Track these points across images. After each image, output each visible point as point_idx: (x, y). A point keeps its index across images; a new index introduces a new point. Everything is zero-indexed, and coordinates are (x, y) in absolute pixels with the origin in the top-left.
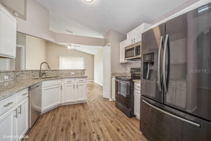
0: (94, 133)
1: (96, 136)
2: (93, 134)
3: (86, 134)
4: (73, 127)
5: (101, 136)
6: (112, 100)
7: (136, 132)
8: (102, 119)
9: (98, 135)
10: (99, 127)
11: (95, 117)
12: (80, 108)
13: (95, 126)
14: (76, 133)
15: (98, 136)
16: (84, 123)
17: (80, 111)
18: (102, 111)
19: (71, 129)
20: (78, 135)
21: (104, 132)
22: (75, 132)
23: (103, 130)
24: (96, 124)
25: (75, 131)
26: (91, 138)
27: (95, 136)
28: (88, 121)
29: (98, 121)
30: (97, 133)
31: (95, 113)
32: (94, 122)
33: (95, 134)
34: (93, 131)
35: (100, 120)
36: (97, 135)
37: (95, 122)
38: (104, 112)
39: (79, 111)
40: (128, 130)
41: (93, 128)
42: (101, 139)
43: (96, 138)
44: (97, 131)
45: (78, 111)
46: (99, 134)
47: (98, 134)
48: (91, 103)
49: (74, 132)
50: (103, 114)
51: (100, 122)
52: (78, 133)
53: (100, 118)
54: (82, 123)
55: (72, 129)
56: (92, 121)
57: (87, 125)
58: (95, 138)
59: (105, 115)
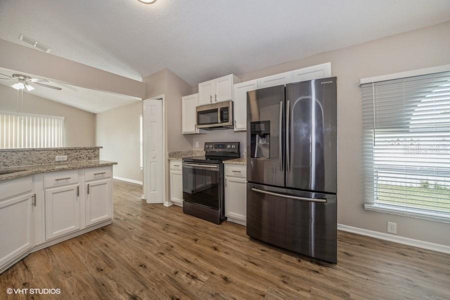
0: (176, 273)
1: (186, 276)
2: (178, 276)
3: (162, 282)
4: (116, 286)
5: (195, 271)
6: (171, 204)
7: (240, 241)
8: (176, 243)
9: (188, 272)
10: (179, 258)
11: (159, 245)
12: (104, 239)
13: (169, 260)
14: (137, 292)
15: (188, 274)
16: (141, 266)
17: (109, 245)
18: (164, 229)
19: (117, 293)
20: (144, 293)
21: (196, 262)
22: (130, 293)
23: (190, 260)
24: (169, 257)
25: (130, 291)
26: (178, 285)
27: (184, 276)
28: (147, 258)
29: (170, 250)
30: (182, 271)
31: (150, 237)
32: (162, 254)
33: (181, 274)
34: (173, 270)
35: (172, 247)
36: (186, 274)
37: (165, 254)
38: (169, 230)
39: (106, 245)
40: (229, 243)
41: (168, 266)
42: (199, 276)
43: (188, 279)
44: (181, 267)
45: (105, 247)
46: (188, 270)
47: (186, 271)
48: (126, 221)
49: (129, 295)
50: (169, 234)
51: (175, 250)
52: (141, 291)
53: (171, 243)
54: (136, 267)
55: (119, 292)
56: (156, 255)
57: (149, 265)
58: (186, 281)
59: (175, 233)
